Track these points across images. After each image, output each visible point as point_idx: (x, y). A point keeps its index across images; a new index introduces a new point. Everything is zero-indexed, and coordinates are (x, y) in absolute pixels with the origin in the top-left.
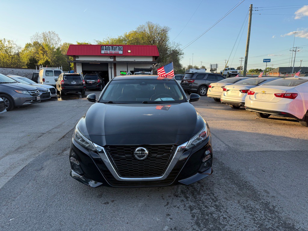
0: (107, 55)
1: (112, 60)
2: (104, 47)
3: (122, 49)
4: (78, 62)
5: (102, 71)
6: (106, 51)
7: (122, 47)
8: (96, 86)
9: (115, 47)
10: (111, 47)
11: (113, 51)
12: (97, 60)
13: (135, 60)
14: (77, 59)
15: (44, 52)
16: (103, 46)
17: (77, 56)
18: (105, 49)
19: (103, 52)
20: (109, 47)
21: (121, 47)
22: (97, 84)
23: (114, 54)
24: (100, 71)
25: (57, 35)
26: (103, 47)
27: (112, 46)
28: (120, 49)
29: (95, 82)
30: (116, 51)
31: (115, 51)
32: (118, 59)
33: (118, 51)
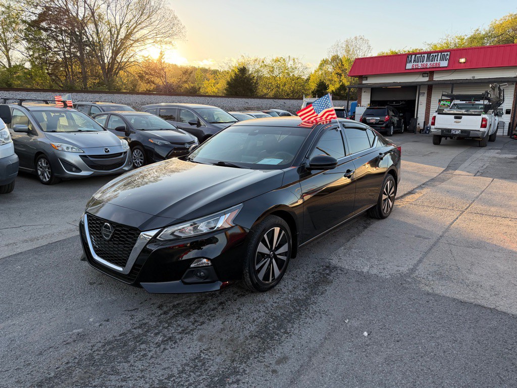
0: (416, 71)
1: (426, 79)
2: (413, 56)
3: (448, 57)
4: (364, 87)
5: (405, 101)
6: (415, 64)
7: (449, 53)
8: (381, 127)
9: (434, 54)
10: (426, 55)
11: (429, 63)
12: (398, 81)
13: (475, 76)
14: (364, 82)
15: (343, 71)
16: (411, 55)
17: (365, 77)
18: (414, 61)
19: (409, 66)
20: (423, 55)
21: (446, 53)
22: (383, 124)
23: (430, 68)
24: (402, 101)
25: (367, 41)
26: (411, 57)
27: (429, 53)
28: (442, 59)
29: (380, 121)
30: (436, 62)
31: (432, 63)
32: (437, 78)
33: (438, 62)
